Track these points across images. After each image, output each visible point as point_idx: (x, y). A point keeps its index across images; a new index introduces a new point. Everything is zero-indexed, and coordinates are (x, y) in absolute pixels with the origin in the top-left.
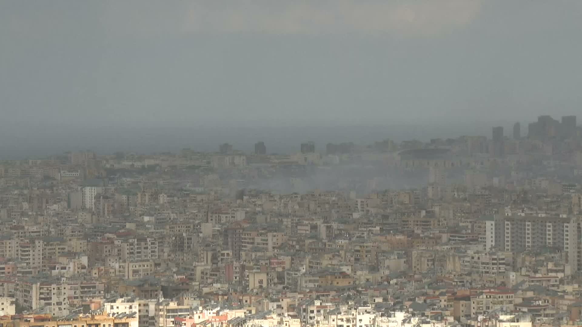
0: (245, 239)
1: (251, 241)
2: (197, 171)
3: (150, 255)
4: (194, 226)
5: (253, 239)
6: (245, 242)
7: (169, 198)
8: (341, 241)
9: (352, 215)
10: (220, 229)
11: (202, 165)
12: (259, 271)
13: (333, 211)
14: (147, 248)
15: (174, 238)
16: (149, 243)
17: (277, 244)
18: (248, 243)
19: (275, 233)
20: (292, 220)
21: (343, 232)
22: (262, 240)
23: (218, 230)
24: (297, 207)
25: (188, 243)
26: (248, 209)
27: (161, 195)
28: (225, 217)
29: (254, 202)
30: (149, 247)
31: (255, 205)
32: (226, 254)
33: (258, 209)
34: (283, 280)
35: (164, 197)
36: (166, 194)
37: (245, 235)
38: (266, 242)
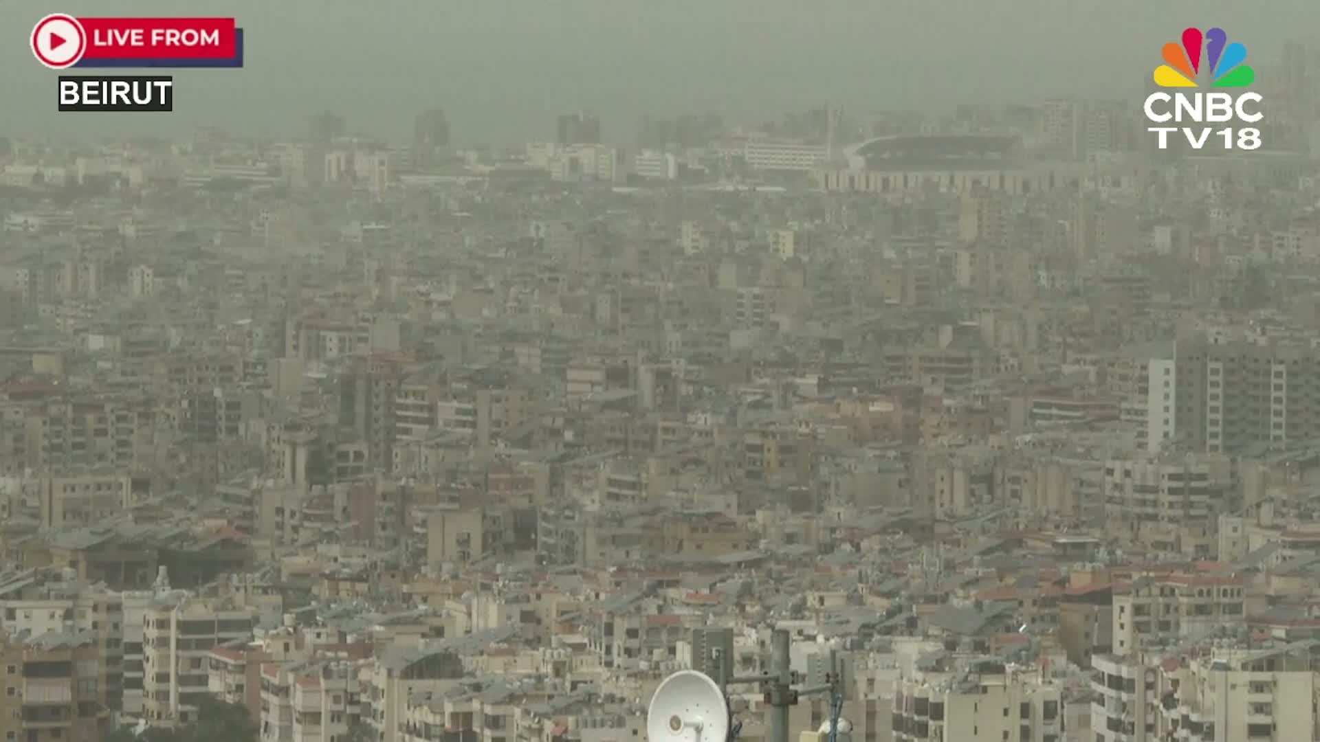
0: (406, 407)
1: (425, 415)
2: (238, 196)
3: (112, 455)
4: (246, 365)
5: (432, 409)
6: (405, 419)
7: (159, 280)
8: (703, 417)
9: (726, 336)
10: (324, 376)
11: (255, 179)
12: (456, 506)
13: (668, 324)
14: (102, 433)
15: (185, 403)
16: (112, 418)
17: (507, 424)
18: (417, 421)
19: (496, 392)
20: (545, 351)
21: (706, 389)
22: (459, 411)
23: (319, 381)
24: (555, 310)
25: (228, 418)
26: (406, 317)
27: (136, 271)
28: (335, 341)
29: (422, 294)
30: (111, 430)
31: (429, 303)
32: (352, 456)
33: (439, 316)
34: (533, 536)
35: (145, 276)
36: (150, 267)
37: (406, 396)
38: (470, 418)
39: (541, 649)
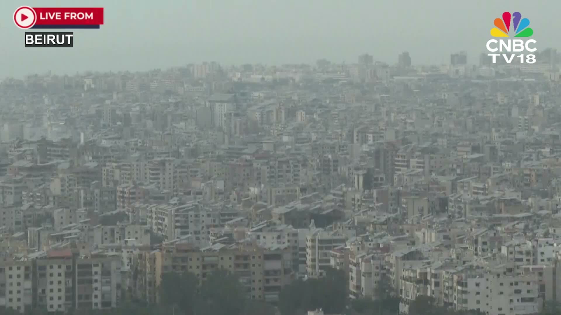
0: (398, 161)
1: (405, 164)
2: (335, 85)
3: (292, 180)
4: (340, 146)
5: (408, 161)
6: (398, 166)
7: (308, 116)
8: (508, 164)
9: (515, 134)
10: (368, 150)
11: (340, 78)
12: (417, 197)
13: (493, 130)
14: (288, 171)
15: (318, 161)
16: (292, 166)
17: (435, 167)
18: (403, 166)
19: (432, 155)
20: (448, 140)
21: (509, 153)
22: (418, 163)
23: (366, 152)
24: (452, 126)
25: (334, 166)
26: (398, 128)
27: (299, 112)
28: (372, 137)
29: (403, 120)
30: (292, 170)
31: (405, 123)
32: (379, 179)
33: (409, 128)
34: (446, 208)
35: (302, 115)
36: (304, 111)
37: (399, 157)
38: (422, 165)
39: (452, 249)
